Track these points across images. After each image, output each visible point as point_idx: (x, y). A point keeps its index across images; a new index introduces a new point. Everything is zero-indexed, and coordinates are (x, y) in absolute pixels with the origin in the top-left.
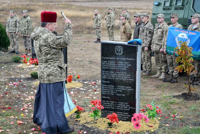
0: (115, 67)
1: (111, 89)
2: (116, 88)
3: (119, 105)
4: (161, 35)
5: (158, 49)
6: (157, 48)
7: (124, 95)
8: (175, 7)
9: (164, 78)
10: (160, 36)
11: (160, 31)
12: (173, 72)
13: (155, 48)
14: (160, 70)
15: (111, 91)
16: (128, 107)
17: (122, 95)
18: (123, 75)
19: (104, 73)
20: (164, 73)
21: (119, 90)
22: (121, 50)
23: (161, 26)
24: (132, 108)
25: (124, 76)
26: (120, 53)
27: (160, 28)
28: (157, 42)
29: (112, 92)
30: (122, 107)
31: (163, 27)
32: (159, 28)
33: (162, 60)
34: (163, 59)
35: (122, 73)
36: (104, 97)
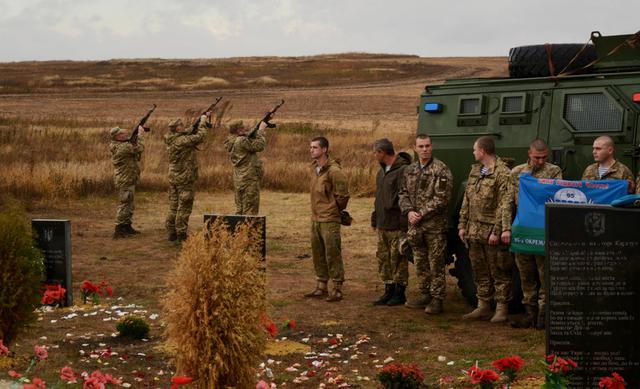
0: (586, 266)
1: (574, 321)
2: (588, 318)
3: (597, 359)
4: (492, 196)
5: (486, 237)
6: (480, 233)
7: (609, 333)
8: (501, 118)
9: (504, 318)
10: (488, 199)
11: (487, 185)
12: (536, 298)
13: (474, 233)
14: (486, 296)
15: (574, 326)
16: (620, 362)
17: (605, 333)
18: (606, 284)
19: (556, 281)
20: (505, 302)
21: (594, 320)
22: (600, 224)
23: (490, 170)
24: (630, 363)
25: (608, 286)
26: (598, 229)
27: (489, 176)
28: (480, 217)
29: (577, 328)
30: (604, 364)
31: (496, 174)
32: (484, 176)
33: (498, 268)
34: (501, 265)
35: (604, 279)
36: (555, 343)
